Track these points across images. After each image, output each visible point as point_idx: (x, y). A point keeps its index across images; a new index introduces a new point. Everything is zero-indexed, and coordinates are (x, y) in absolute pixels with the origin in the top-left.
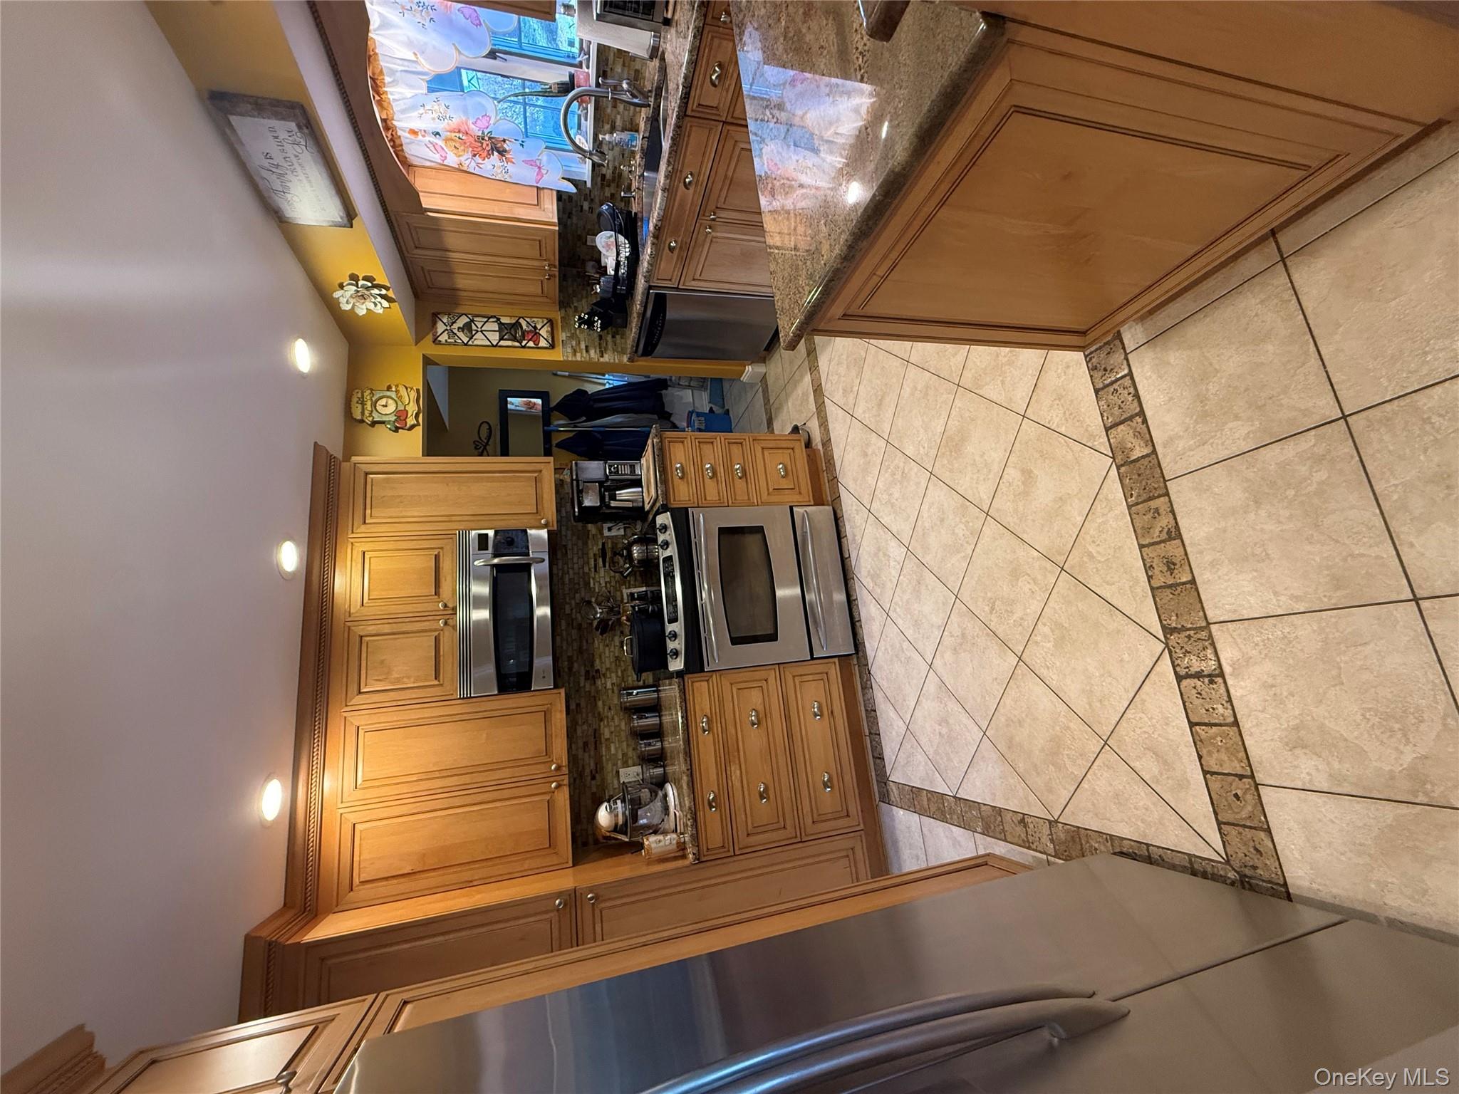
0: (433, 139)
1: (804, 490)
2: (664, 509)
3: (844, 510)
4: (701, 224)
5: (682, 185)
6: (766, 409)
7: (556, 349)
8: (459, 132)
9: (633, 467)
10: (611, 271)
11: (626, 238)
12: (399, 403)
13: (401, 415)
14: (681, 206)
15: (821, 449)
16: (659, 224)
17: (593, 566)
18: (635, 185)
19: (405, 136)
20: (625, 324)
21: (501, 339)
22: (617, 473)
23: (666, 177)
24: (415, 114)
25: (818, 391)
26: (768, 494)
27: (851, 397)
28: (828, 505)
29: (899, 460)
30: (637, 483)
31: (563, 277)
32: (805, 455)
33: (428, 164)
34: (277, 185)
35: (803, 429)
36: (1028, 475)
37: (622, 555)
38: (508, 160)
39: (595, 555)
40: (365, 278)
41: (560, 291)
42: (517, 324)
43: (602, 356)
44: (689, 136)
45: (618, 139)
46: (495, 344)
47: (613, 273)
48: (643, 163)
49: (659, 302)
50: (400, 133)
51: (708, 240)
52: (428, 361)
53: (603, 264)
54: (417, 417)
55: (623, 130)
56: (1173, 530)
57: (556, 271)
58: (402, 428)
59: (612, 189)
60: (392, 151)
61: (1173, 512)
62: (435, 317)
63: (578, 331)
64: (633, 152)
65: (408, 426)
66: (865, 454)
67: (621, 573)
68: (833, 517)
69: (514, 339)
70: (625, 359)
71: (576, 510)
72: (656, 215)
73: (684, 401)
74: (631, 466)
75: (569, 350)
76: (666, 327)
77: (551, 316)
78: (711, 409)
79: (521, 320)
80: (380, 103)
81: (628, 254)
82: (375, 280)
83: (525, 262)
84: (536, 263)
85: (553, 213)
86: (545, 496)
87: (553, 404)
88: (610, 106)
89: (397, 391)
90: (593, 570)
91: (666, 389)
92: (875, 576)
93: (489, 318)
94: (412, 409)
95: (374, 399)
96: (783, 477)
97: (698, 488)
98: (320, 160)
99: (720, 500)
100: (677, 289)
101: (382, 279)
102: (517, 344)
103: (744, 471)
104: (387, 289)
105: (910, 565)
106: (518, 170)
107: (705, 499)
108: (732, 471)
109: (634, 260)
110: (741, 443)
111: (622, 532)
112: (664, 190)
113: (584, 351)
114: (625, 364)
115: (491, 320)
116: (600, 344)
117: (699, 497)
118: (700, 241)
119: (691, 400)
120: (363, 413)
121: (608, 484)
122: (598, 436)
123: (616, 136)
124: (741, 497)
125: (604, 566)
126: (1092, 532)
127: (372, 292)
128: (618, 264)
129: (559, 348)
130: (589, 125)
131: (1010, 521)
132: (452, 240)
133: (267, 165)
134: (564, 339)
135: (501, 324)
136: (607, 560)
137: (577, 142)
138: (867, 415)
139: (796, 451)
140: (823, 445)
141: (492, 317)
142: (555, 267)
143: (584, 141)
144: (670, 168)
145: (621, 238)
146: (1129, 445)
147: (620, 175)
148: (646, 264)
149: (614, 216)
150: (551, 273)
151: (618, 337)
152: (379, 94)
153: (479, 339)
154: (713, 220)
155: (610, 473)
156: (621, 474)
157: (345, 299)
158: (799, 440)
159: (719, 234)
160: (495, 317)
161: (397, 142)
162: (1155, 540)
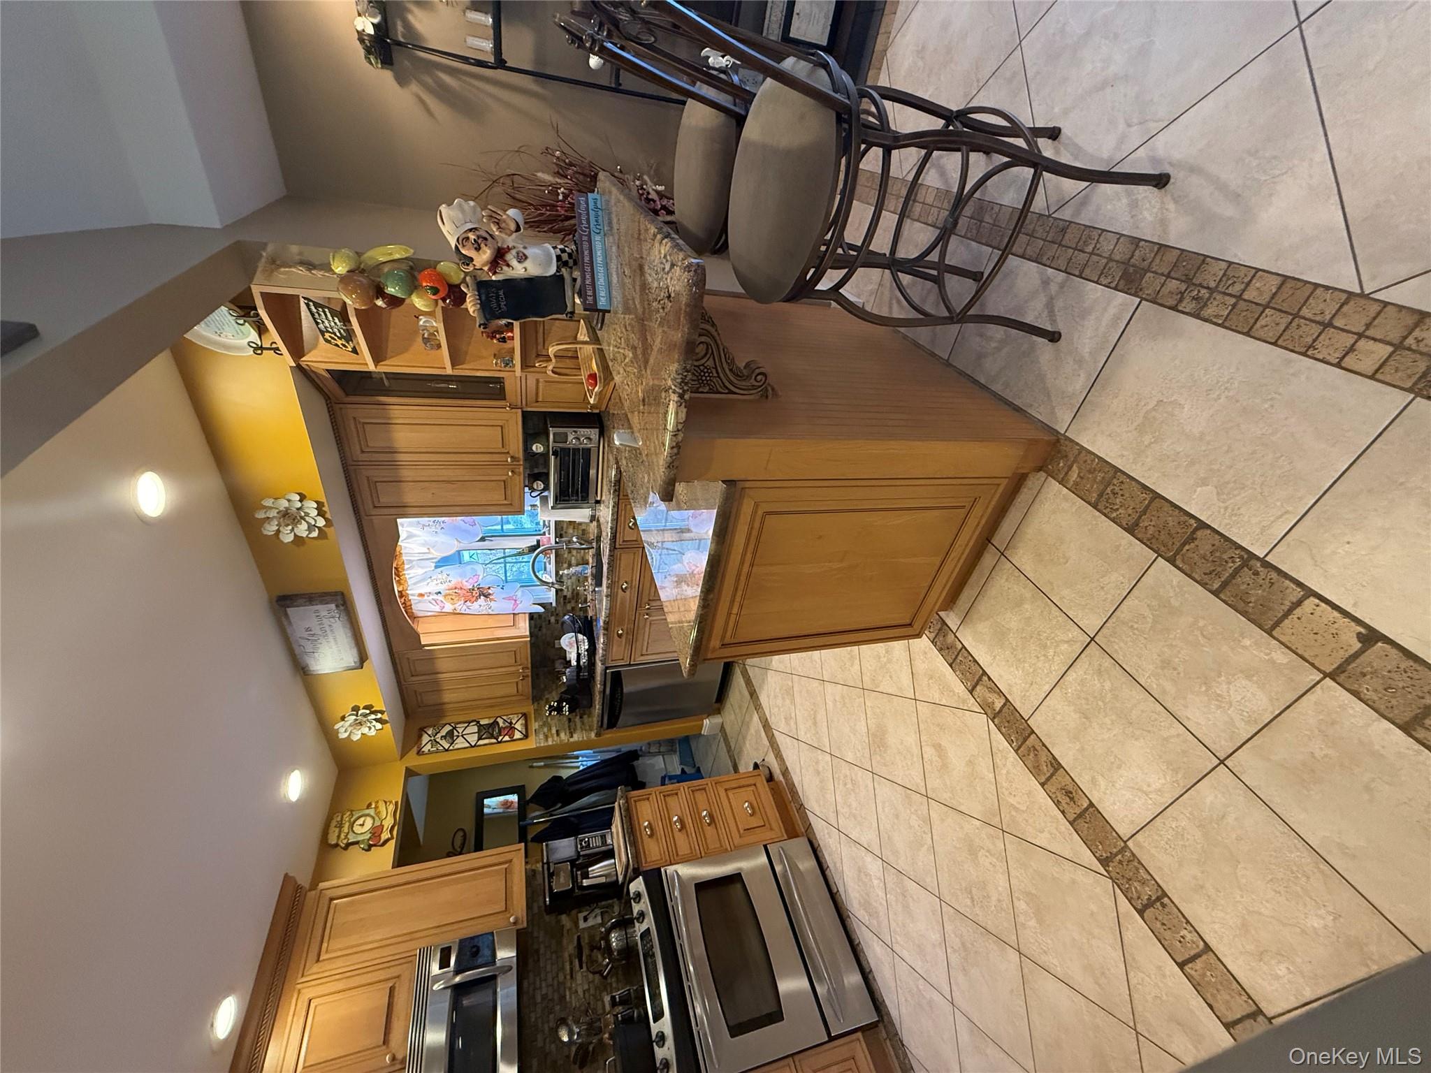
0: (435, 597)
1: (774, 825)
2: (637, 873)
3: (818, 838)
4: (640, 614)
5: (620, 590)
6: (730, 756)
7: (529, 739)
8: (456, 588)
9: (603, 837)
10: (574, 663)
11: (584, 635)
12: (377, 818)
13: (376, 832)
14: (622, 603)
15: (783, 780)
16: (607, 620)
17: (568, 972)
18: (589, 598)
19: (414, 599)
20: (591, 704)
21: (480, 739)
22: (588, 846)
23: (608, 587)
24: (425, 583)
25: (766, 726)
26: (740, 837)
27: (792, 723)
28: (803, 836)
29: (845, 769)
30: (610, 854)
31: (535, 676)
32: (768, 789)
33: (429, 614)
34: (309, 648)
35: (763, 765)
36: (938, 747)
37: (599, 948)
38: (491, 600)
39: (570, 956)
40: (365, 708)
41: (533, 688)
42: (496, 723)
43: (572, 737)
44: (620, 559)
45: (574, 571)
46: (473, 744)
47: (575, 664)
48: (593, 583)
49: (616, 679)
50: (410, 597)
51: (648, 623)
52: (410, 773)
53: (568, 659)
54: (391, 831)
55: (577, 565)
56: (1053, 761)
57: (529, 672)
58: (375, 845)
59: (573, 604)
60: (403, 610)
61: (1044, 745)
62: (422, 730)
63: (549, 719)
64: (586, 577)
65: (381, 842)
66: (818, 773)
67: (600, 973)
68: (810, 848)
69: (492, 736)
70: (593, 735)
71: (547, 900)
72: (603, 613)
73: (657, 768)
74: (601, 836)
75: (541, 736)
76: (624, 699)
77: (524, 711)
78: (683, 770)
79: (499, 720)
80: (399, 582)
81: (587, 647)
82: (373, 707)
83: (503, 670)
84: (513, 669)
85: (525, 629)
86: (515, 889)
87: (529, 797)
88: (566, 552)
89: (376, 807)
90: (568, 977)
91: (638, 759)
92: (866, 905)
93: (470, 723)
94: (388, 822)
95: (352, 820)
96: (751, 815)
97: (669, 844)
98: (348, 626)
99: (692, 853)
100: (630, 665)
101: (379, 705)
102: (494, 741)
103: (711, 816)
104: (382, 712)
105: (891, 878)
106: (499, 605)
107: (677, 855)
108: (700, 819)
109: (592, 651)
110: (705, 789)
111: (599, 920)
112: (607, 596)
113: (555, 735)
114: (593, 740)
115: (472, 724)
116: (569, 727)
117: (671, 854)
118: (641, 625)
119: (663, 766)
120: (339, 837)
121: (580, 861)
122: (572, 819)
123: (573, 570)
124: (713, 845)
125: (581, 967)
126: (1004, 784)
127: (369, 718)
128: (579, 655)
129: (532, 737)
130: (552, 567)
131: (945, 796)
132: (442, 665)
133: (306, 636)
134: (537, 727)
135: (480, 726)
136: (584, 958)
137: (544, 579)
138: (808, 736)
139: (758, 785)
140: (783, 775)
141: (472, 721)
142: (528, 668)
143: (548, 577)
144: (609, 582)
145: (580, 637)
146: (990, 700)
147: (578, 594)
148: (601, 651)
149: (574, 621)
150: (524, 674)
151: (585, 717)
152: (399, 576)
153: (460, 743)
154: (648, 609)
155: (581, 848)
156: (593, 848)
157: (344, 730)
158: (759, 775)
159: (654, 618)
160: (475, 721)
161: (408, 604)
162: (1048, 775)
